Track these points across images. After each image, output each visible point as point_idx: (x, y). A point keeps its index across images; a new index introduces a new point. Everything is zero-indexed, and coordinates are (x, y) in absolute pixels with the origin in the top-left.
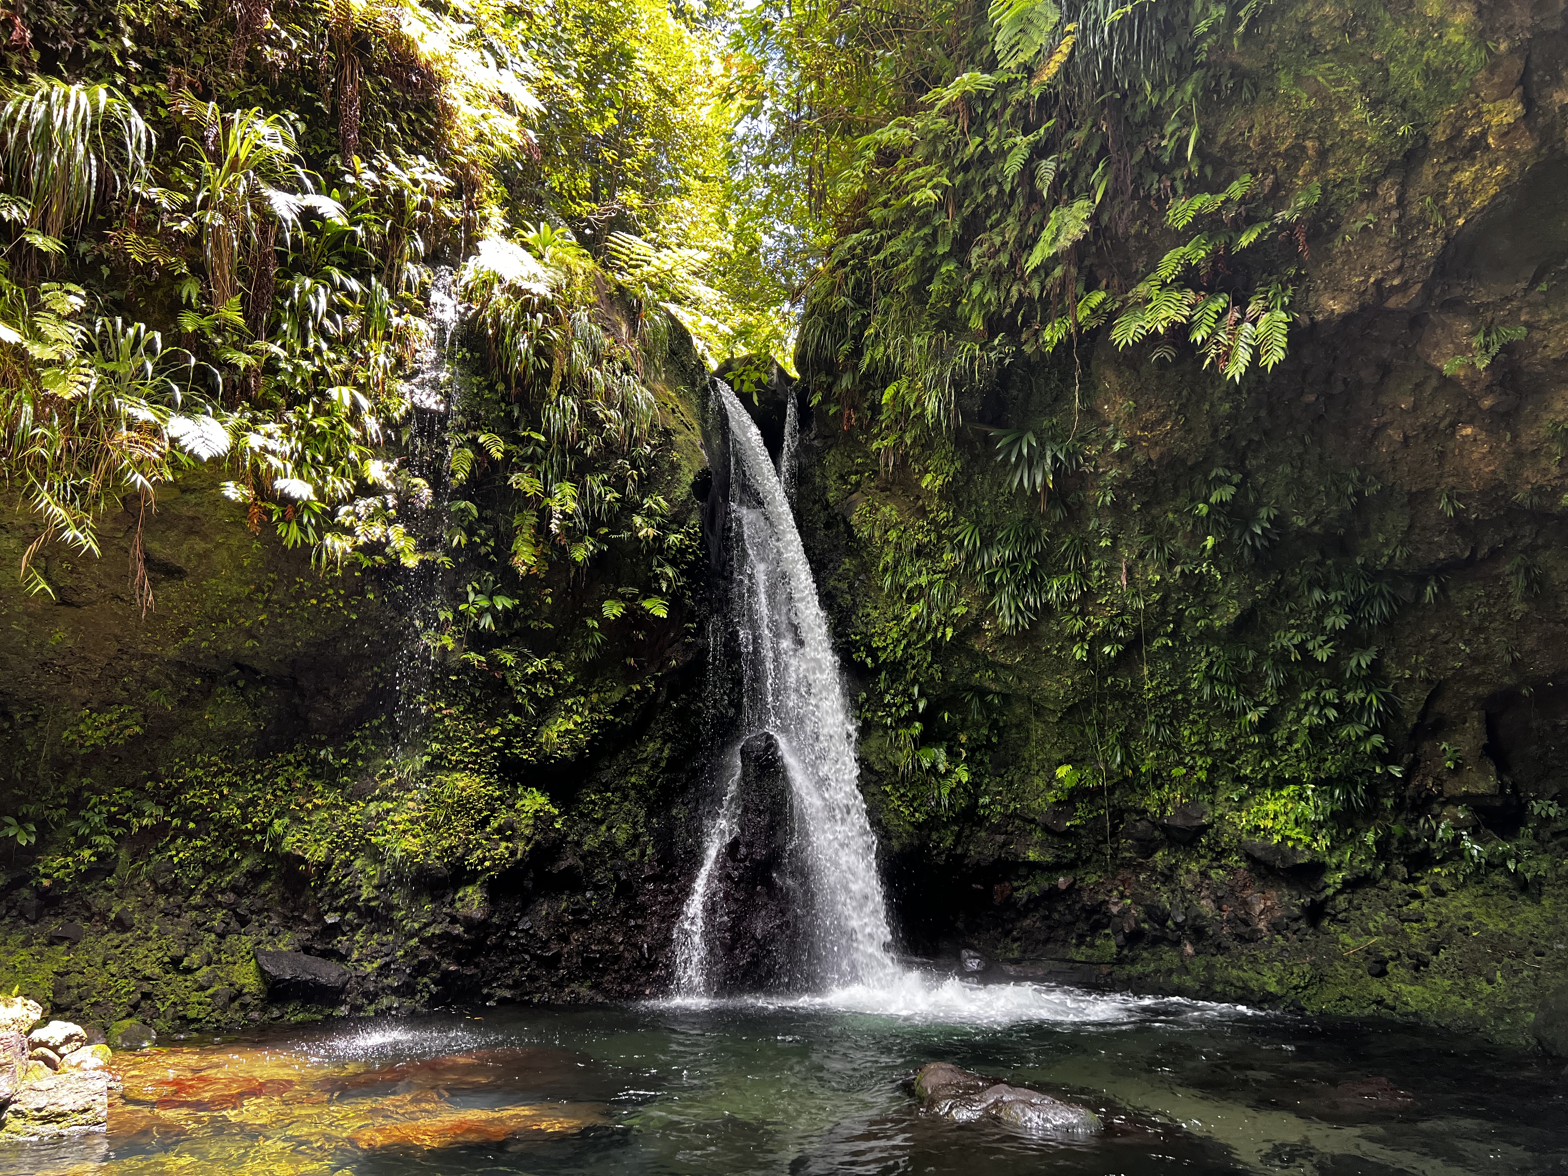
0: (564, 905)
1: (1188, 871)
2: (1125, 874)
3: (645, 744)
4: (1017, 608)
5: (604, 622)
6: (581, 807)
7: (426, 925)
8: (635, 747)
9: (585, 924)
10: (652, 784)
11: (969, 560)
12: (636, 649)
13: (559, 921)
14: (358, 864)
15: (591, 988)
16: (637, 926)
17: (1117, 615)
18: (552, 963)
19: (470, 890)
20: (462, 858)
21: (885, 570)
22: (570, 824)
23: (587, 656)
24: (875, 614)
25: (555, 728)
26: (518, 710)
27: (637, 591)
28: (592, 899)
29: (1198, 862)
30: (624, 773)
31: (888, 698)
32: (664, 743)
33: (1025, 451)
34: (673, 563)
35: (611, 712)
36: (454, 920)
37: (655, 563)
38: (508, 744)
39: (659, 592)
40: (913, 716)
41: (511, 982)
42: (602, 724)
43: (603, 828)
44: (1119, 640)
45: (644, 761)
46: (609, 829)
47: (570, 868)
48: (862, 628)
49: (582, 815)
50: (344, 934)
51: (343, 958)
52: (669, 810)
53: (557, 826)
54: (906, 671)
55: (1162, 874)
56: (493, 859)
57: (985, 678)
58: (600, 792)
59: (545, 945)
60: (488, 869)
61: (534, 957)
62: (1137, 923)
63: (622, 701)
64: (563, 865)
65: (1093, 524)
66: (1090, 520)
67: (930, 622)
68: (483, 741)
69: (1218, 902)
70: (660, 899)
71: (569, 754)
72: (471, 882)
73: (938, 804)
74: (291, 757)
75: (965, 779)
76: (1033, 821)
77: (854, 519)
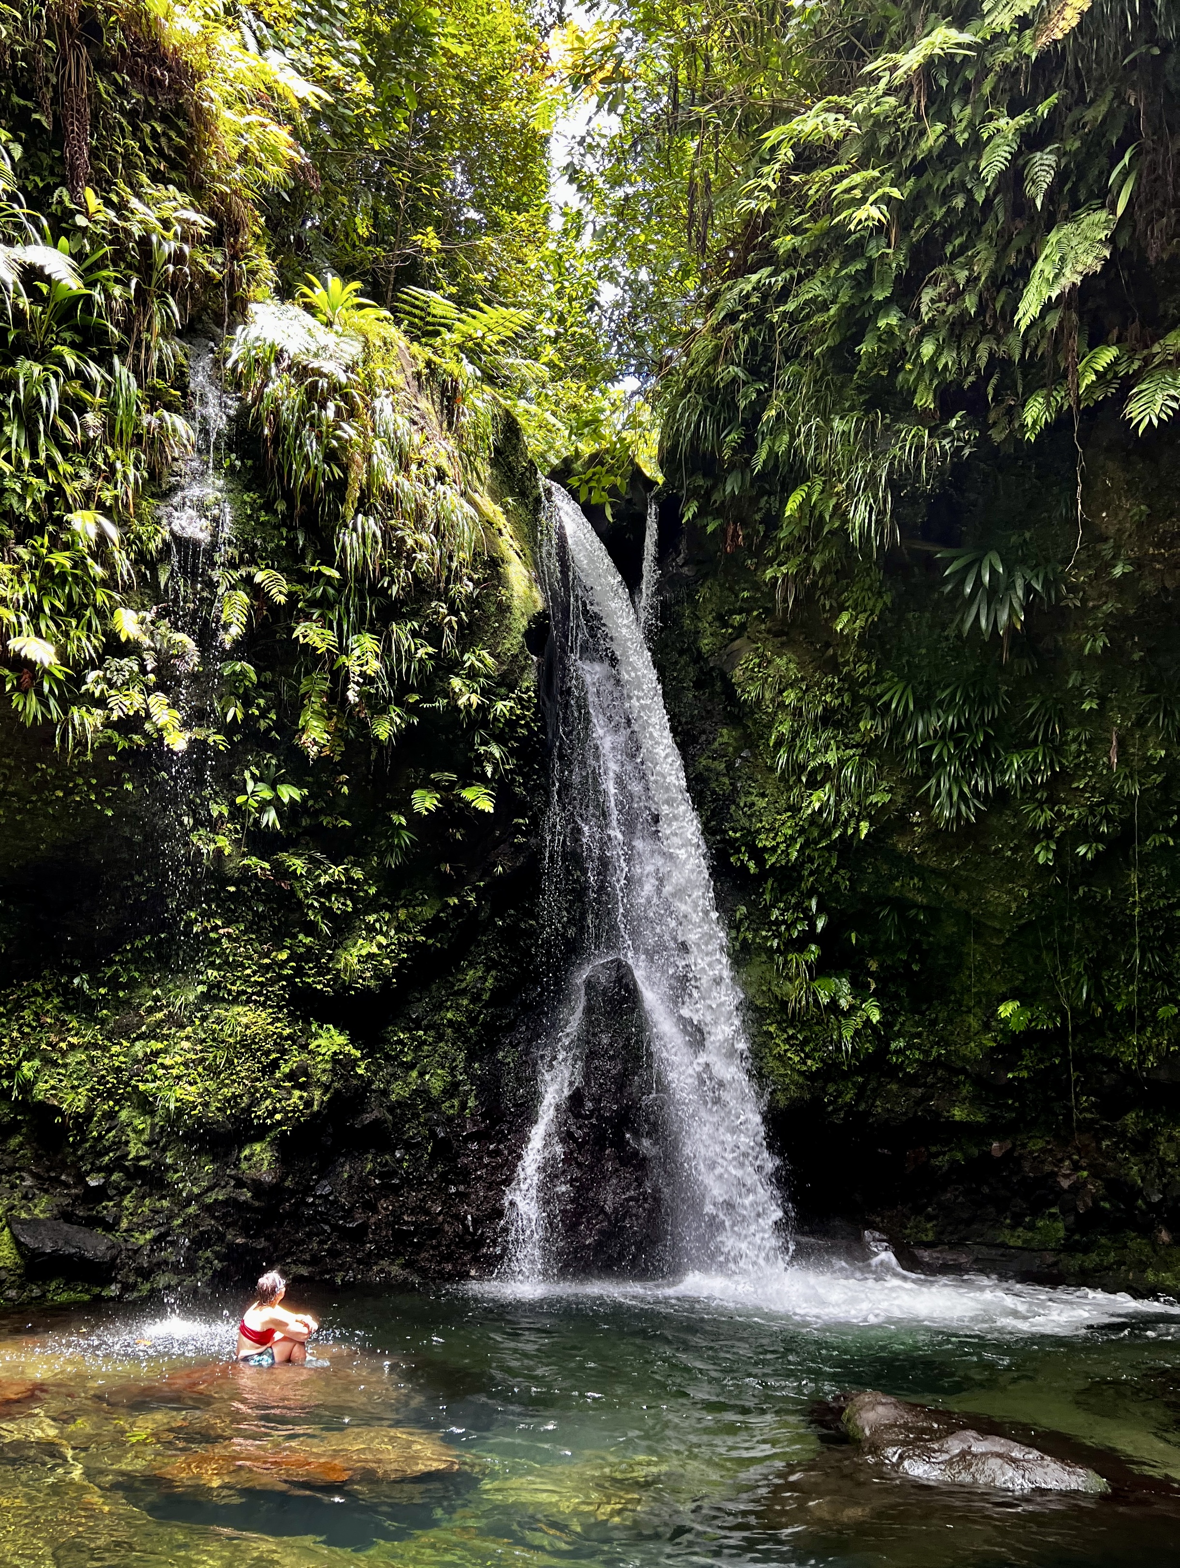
0: (369, 1166)
1: (1172, 1139)
2: (1083, 1139)
3: (463, 971)
4: (962, 794)
5: (415, 818)
6: (387, 1048)
7: (210, 1189)
8: (452, 975)
9: (396, 1190)
10: (473, 1021)
11: (897, 729)
12: (453, 852)
13: (364, 1184)
14: (124, 1115)
15: (403, 1267)
16: (457, 1193)
17: (1100, 804)
18: (358, 1235)
19: (257, 1147)
20: (248, 1110)
21: (779, 744)
22: (375, 1068)
23: (393, 862)
24: (762, 803)
25: (355, 952)
26: (310, 929)
27: (454, 777)
28: (402, 1160)
30: (439, 1007)
31: (775, 914)
32: (488, 970)
33: (985, 579)
34: (501, 740)
35: (422, 932)
36: (240, 1183)
37: (477, 739)
38: (299, 972)
39: (482, 779)
40: (811, 936)
41: (307, 1257)
42: (412, 947)
43: (414, 1074)
44: (1101, 837)
45: (463, 992)
46: (421, 1075)
47: (376, 1122)
48: (744, 822)
49: (388, 1057)
50: (110, 1200)
51: (110, 1227)
52: (494, 1052)
53: (360, 1071)
54: (801, 878)
55: (1133, 1141)
56: (283, 1110)
57: (910, 888)
58: (410, 1030)
59: (349, 1215)
60: (279, 1123)
61: (335, 1228)
62: (1095, 1201)
63: (436, 918)
64: (368, 1118)
65: (1074, 680)
66: (1069, 674)
67: (838, 813)
68: (268, 967)
70: (486, 1160)
71: (372, 983)
72: (259, 1138)
73: (839, 1049)
74: (38, 986)
75: (876, 1017)
76: (963, 1071)
77: (738, 674)
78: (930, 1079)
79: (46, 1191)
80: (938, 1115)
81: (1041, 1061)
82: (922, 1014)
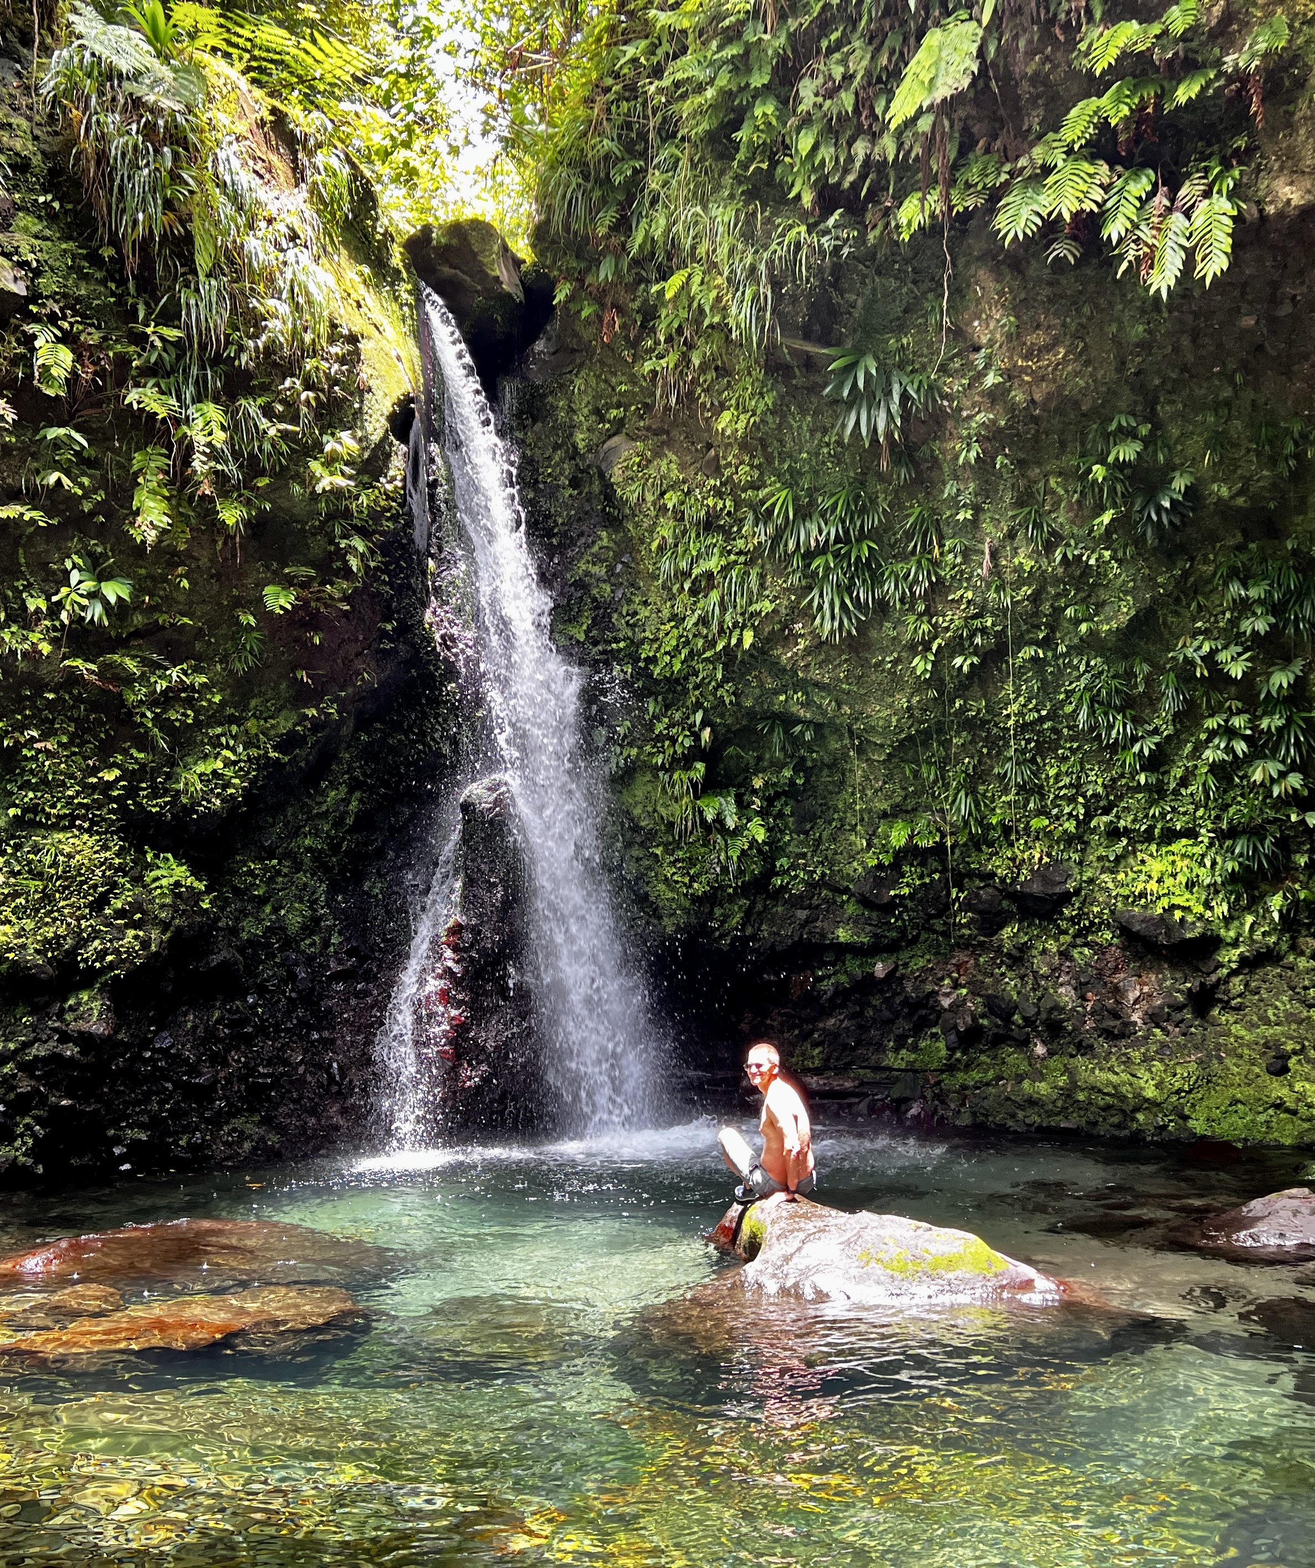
0: (217, 1014)
1: (1044, 952)
2: (961, 956)
3: (324, 793)
4: (843, 604)
5: (265, 616)
6: (235, 879)
7: (26, 1045)
8: (309, 796)
9: (248, 1040)
10: (335, 848)
11: (777, 539)
12: (310, 658)
13: (211, 1035)
15: (260, 1124)
16: (322, 1040)
18: (204, 1094)
19: (85, 996)
20: (73, 952)
21: (661, 548)
22: (221, 903)
23: (239, 667)
24: (645, 612)
25: (196, 769)
26: (144, 743)
27: (313, 573)
28: (256, 1005)
29: (1057, 940)
30: (296, 832)
31: (659, 728)
32: (351, 792)
33: (861, 384)
34: (364, 533)
35: (275, 748)
36: (65, 1038)
37: (338, 531)
38: (132, 792)
40: (696, 753)
41: (145, 1119)
42: (263, 763)
43: (268, 909)
44: (975, 650)
45: (325, 815)
46: (276, 910)
47: (224, 964)
48: (626, 632)
49: (236, 891)
52: (359, 883)
53: (205, 905)
54: (686, 692)
55: (1009, 955)
56: (117, 952)
57: (793, 702)
58: (262, 860)
59: (194, 1070)
60: (111, 966)
61: (178, 1084)
62: (974, 1019)
63: (292, 731)
64: (215, 959)
65: (949, 489)
66: (944, 484)
67: (721, 623)
68: (94, 787)
69: (1081, 989)
70: (353, 1002)
71: (218, 805)
72: (87, 985)
73: (725, 870)
75: (761, 836)
76: (846, 890)
77: (616, 475)
78: (815, 901)
80: (823, 936)
81: (921, 877)
82: (806, 833)
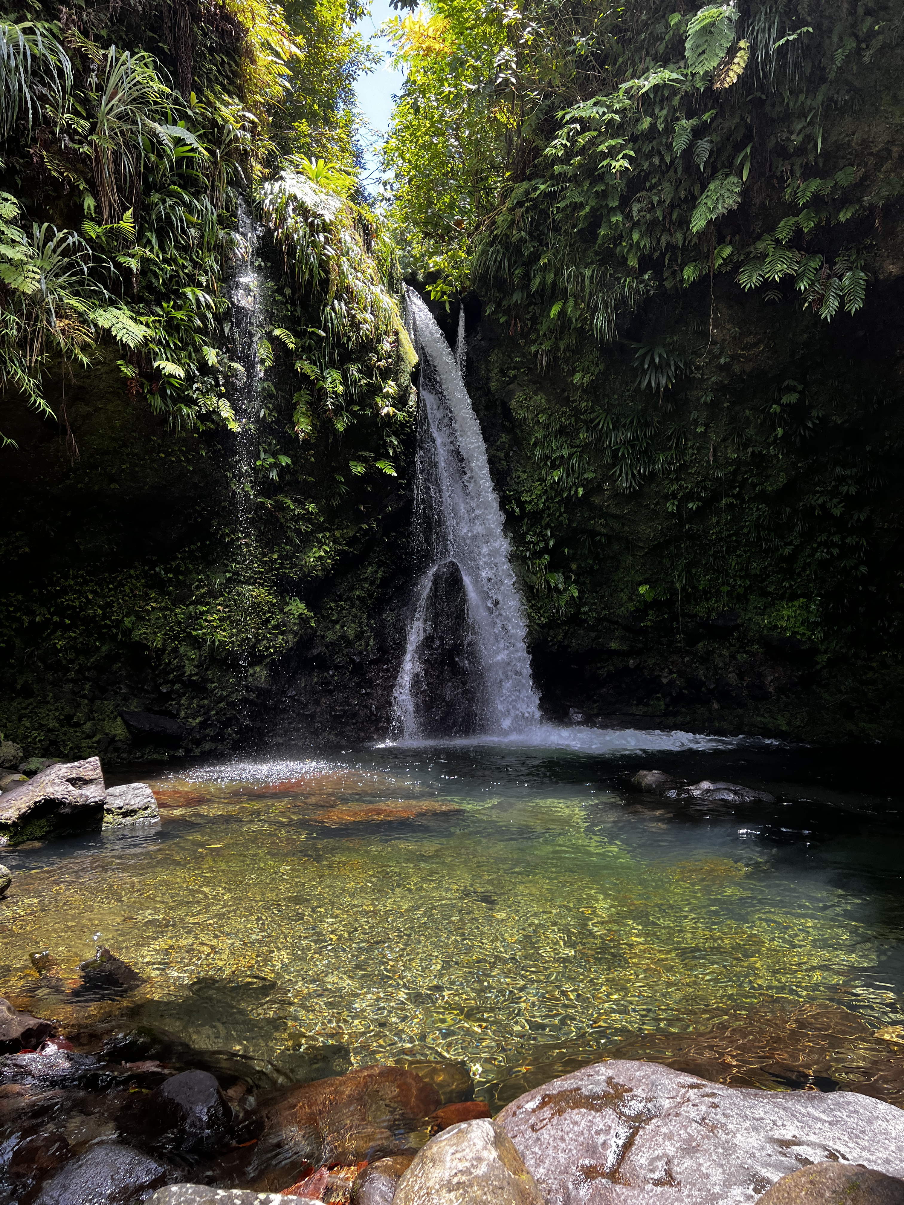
0: (316, 679)
1: (721, 655)
2: (675, 657)
3: (366, 567)
4: (632, 474)
5: (350, 477)
6: (324, 611)
7: (231, 693)
8: (359, 570)
9: (330, 692)
10: (371, 596)
12: (366, 500)
13: (313, 691)
14: (182, 650)
15: (337, 735)
16: (366, 693)
17: (701, 481)
18: (310, 719)
19: (258, 668)
20: (254, 646)
21: (536, 444)
22: (318, 622)
23: (334, 503)
24: (524, 476)
25: (311, 554)
26: (290, 541)
27: (373, 455)
28: (334, 675)
29: (728, 649)
30: (352, 588)
31: (528, 538)
32: (379, 568)
33: (657, 360)
34: (397, 435)
35: (346, 545)
37: (385, 433)
38: (282, 566)
39: (387, 456)
40: (546, 550)
42: (341, 553)
44: (699, 499)
45: (366, 579)
46: (342, 627)
47: (319, 654)
48: (515, 486)
49: (323, 616)
50: (173, 700)
51: (174, 716)
52: (380, 614)
53: (312, 624)
54: (542, 518)
55: (701, 657)
56: (274, 646)
57: (599, 524)
58: (336, 601)
59: (305, 707)
60: (271, 654)
61: (298, 714)
63: (355, 536)
64: (315, 651)
66: (691, 413)
67: (567, 483)
68: (266, 563)
69: (741, 676)
70: (381, 675)
71: (320, 573)
72: (260, 663)
73: (558, 611)
74: (132, 572)
75: (576, 594)
76: (617, 623)
77: (513, 404)
78: (600, 628)
79: (135, 696)
80: (603, 646)
81: (657, 616)
82: (597, 592)
